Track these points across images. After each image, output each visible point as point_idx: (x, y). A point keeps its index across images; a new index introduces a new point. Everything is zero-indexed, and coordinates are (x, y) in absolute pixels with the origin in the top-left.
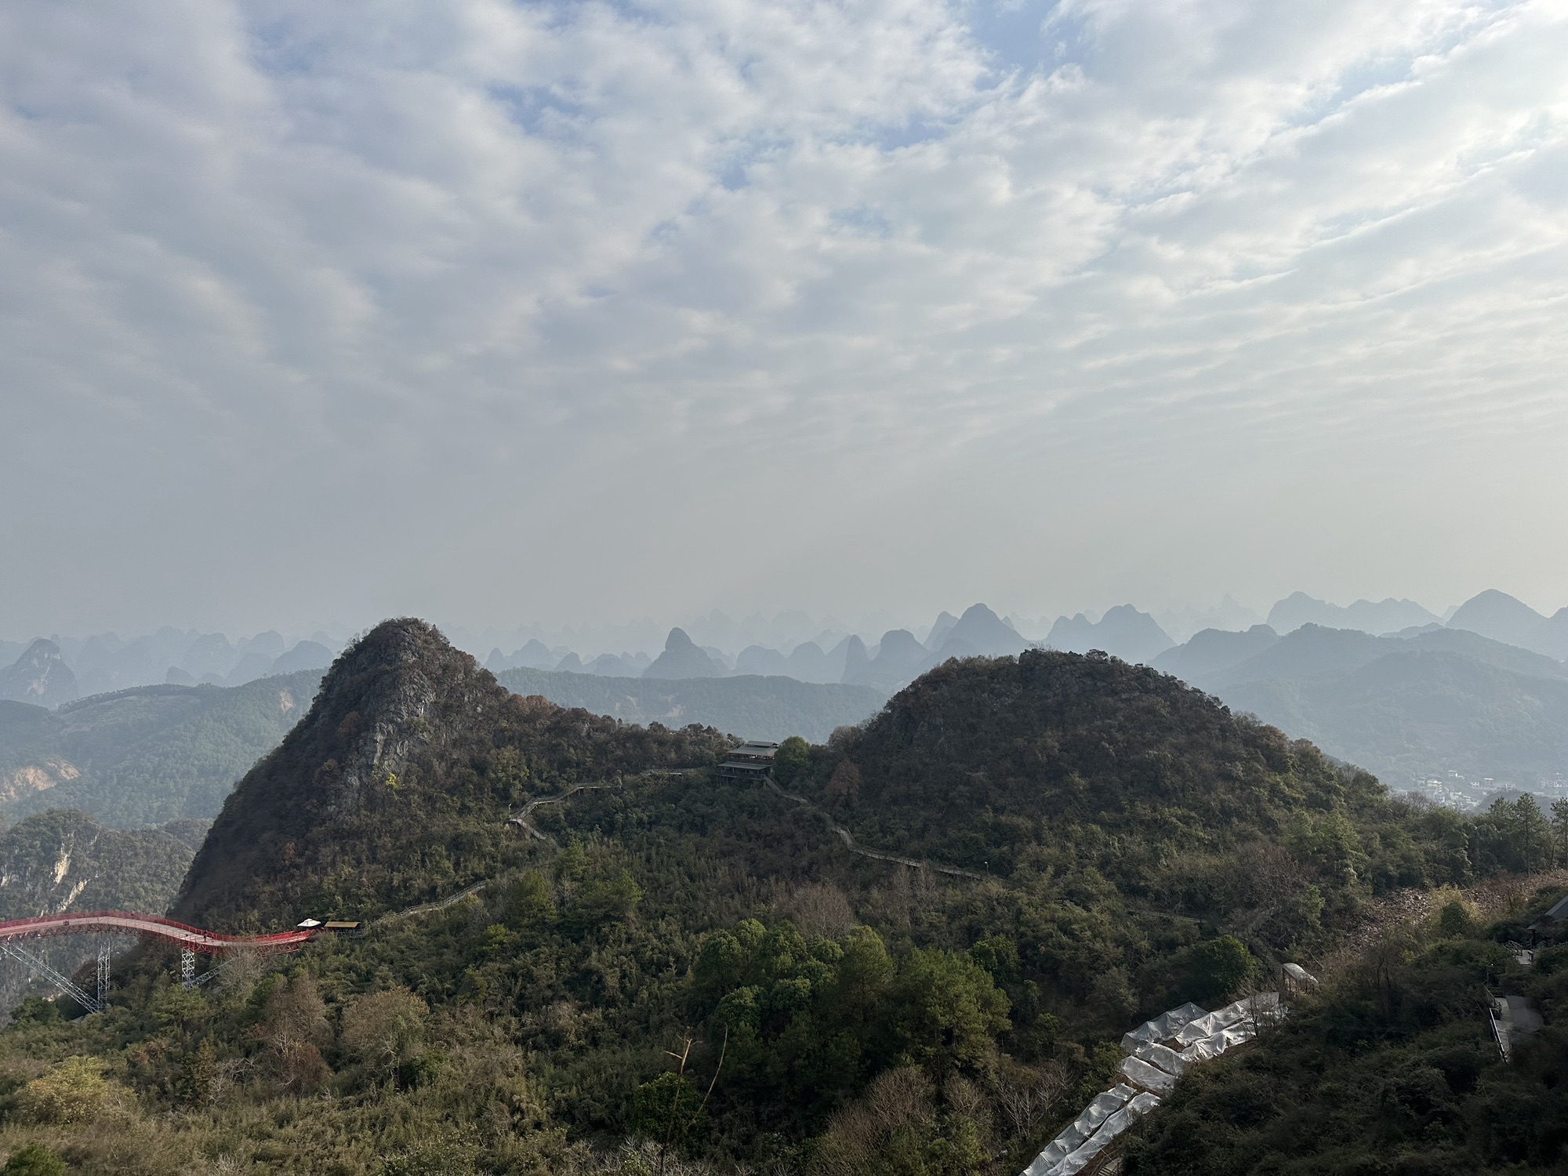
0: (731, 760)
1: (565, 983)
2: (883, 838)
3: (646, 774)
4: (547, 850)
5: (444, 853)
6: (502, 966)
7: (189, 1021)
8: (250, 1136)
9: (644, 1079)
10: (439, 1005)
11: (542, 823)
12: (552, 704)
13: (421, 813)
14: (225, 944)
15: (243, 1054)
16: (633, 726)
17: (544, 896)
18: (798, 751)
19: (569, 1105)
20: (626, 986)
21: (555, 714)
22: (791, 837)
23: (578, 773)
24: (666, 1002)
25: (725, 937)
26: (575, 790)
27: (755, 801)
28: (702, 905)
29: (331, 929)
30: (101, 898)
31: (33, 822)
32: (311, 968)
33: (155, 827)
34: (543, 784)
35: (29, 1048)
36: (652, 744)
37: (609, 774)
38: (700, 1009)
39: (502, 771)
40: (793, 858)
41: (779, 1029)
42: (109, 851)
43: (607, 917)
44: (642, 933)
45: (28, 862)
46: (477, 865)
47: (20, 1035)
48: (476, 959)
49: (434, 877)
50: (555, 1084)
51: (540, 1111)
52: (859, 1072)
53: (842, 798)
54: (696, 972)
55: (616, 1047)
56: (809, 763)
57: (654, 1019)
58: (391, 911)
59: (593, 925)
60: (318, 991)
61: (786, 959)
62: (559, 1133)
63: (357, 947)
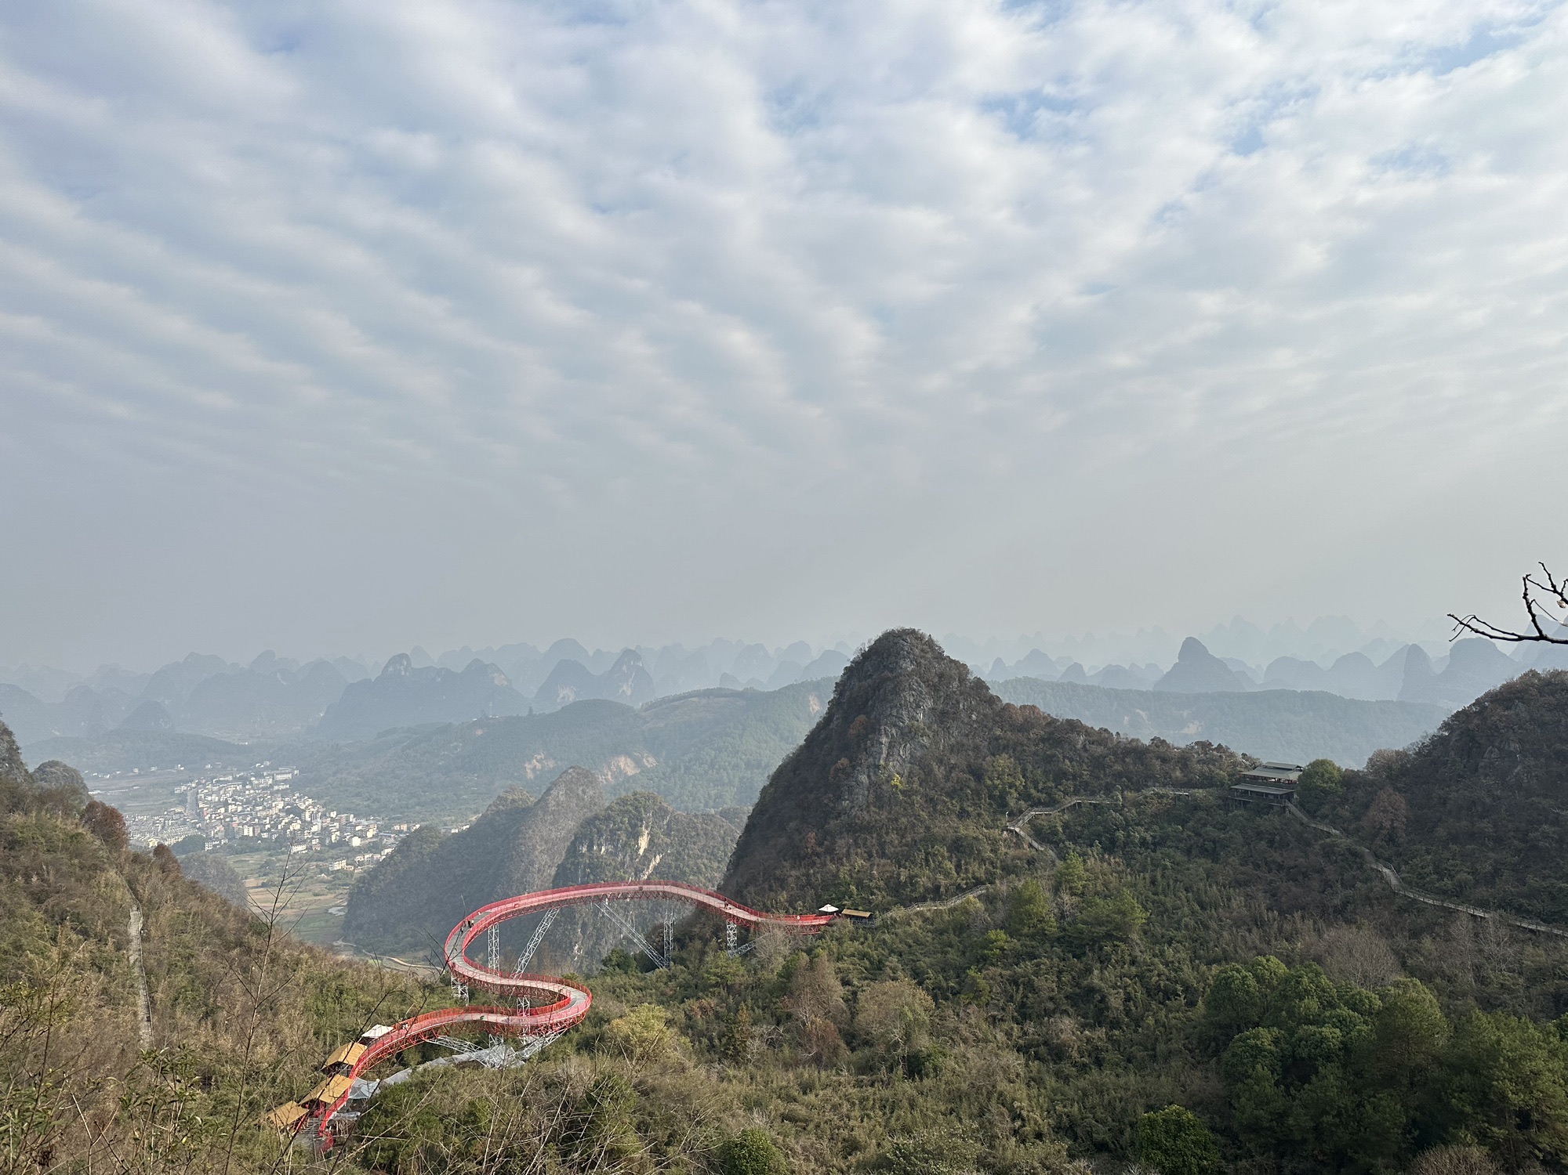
0: (1245, 782)
1: (1067, 997)
2: (1438, 880)
3: (1149, 792)
4: (1045, 861)
5: (946, 854)
6: (1004, 972)
7: (732, 985)
8: (779, 1097)
9: (1149, 1108)
10: (944, 1002)
11: (1041, 834)
12: (1046, 715)
13: (924, 814)
14: (760, 919)
15: (774, 1022)
16: (1133, 740)
17: (1043, 907)
18: (1327, 776)
19: (1070, 1121)
20: (1131, 1010)
21: (1049, 724)
22: (1321, 871)
23: (1075, 785)
24: (1174, 1031)
25: (1238, 971)
26: (1072, 803)
27: (1276, 829)
28: (1214, 935)
29: (847, 916)
30: (672, 870)
31: (623, 802)
32: (830, 950)
33: (713, 812)
34: (1039, 794)
35: (614, 992)
36: (1154, 761)
37: (1108, 790)
38: (1213, 1044)
39: (998, 778)
40: (1323, 895)
41: (1305, 1079)
42: (678, 830)
43: (1109, 936)
44: (1147, 957)
45: (619, 836)
46: (978, 870)
47: (608, 979)
48: (978, 962)
49: (938, 876)
50: (1057, 1098)
51: (1040, 1121)
52: (1404, 1142)
53: (1385, 832)
54: (1207, 1004)
55: (1120, 1070)
56: (1341, 790)
57: (1161, 1047)
58: (899, 905)
59: (1095, 943)
60: (837, 973)
61: (1312, 1004)
62: (1060, 1147)
63: (869, 936)
